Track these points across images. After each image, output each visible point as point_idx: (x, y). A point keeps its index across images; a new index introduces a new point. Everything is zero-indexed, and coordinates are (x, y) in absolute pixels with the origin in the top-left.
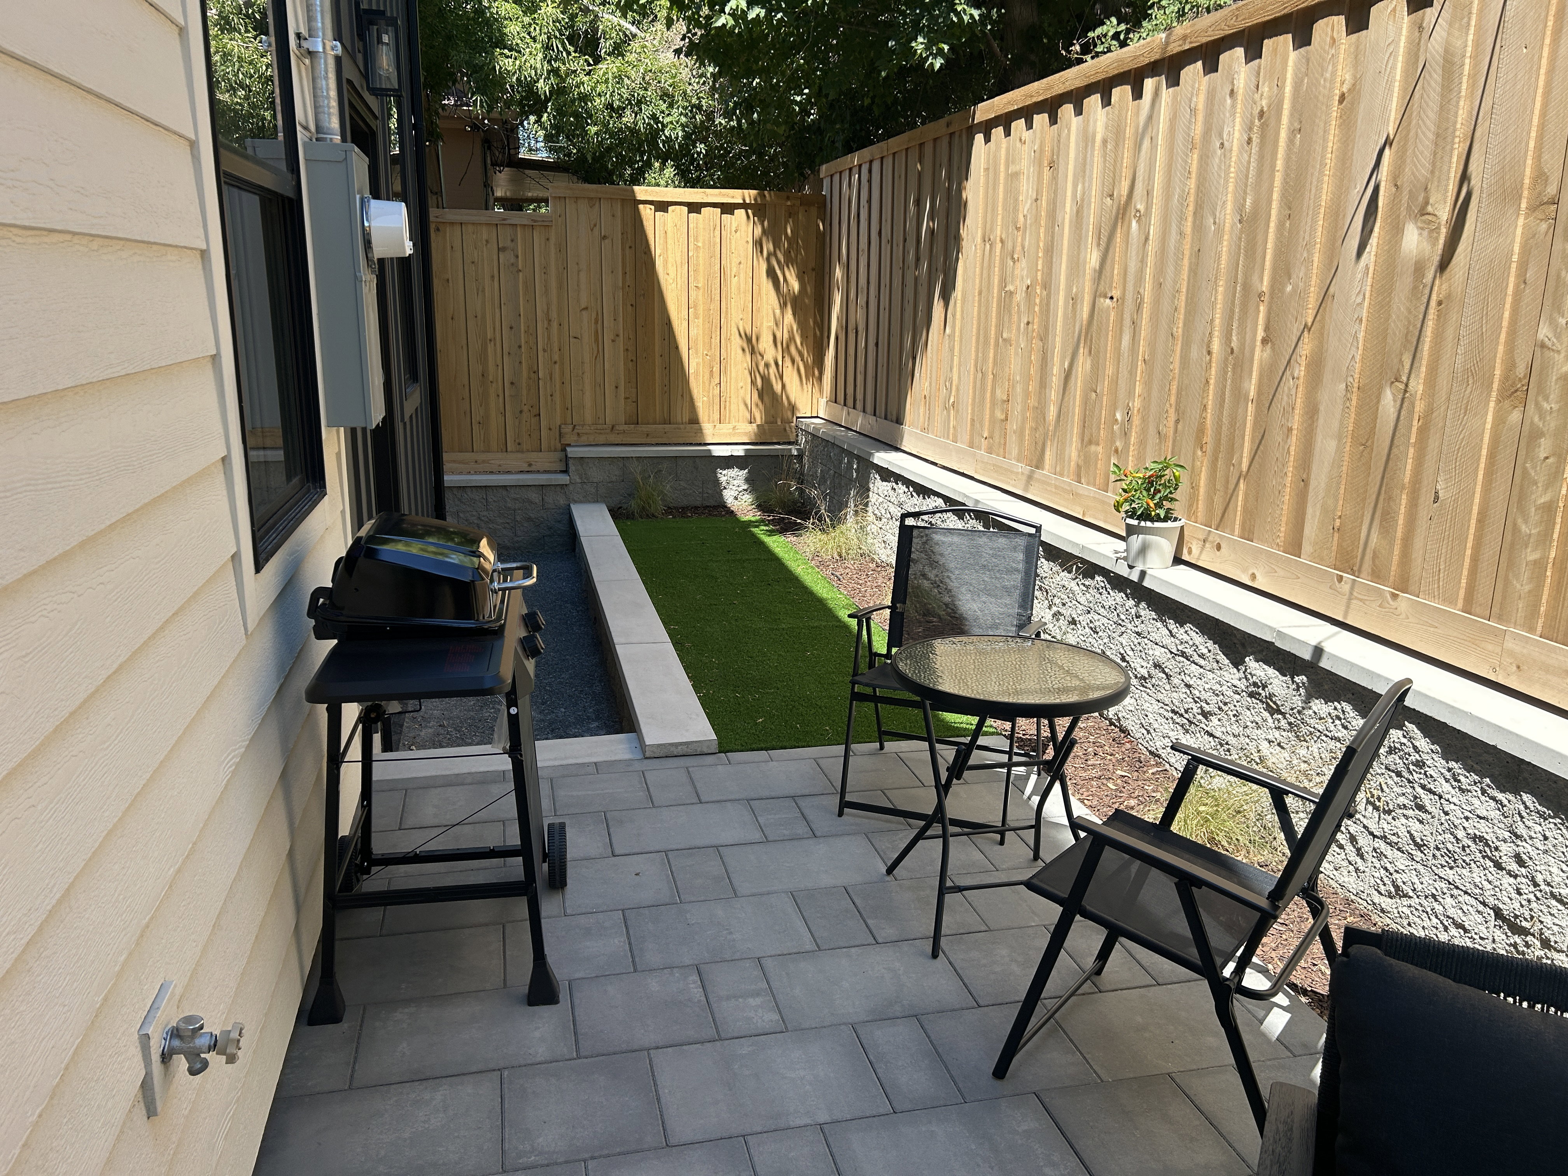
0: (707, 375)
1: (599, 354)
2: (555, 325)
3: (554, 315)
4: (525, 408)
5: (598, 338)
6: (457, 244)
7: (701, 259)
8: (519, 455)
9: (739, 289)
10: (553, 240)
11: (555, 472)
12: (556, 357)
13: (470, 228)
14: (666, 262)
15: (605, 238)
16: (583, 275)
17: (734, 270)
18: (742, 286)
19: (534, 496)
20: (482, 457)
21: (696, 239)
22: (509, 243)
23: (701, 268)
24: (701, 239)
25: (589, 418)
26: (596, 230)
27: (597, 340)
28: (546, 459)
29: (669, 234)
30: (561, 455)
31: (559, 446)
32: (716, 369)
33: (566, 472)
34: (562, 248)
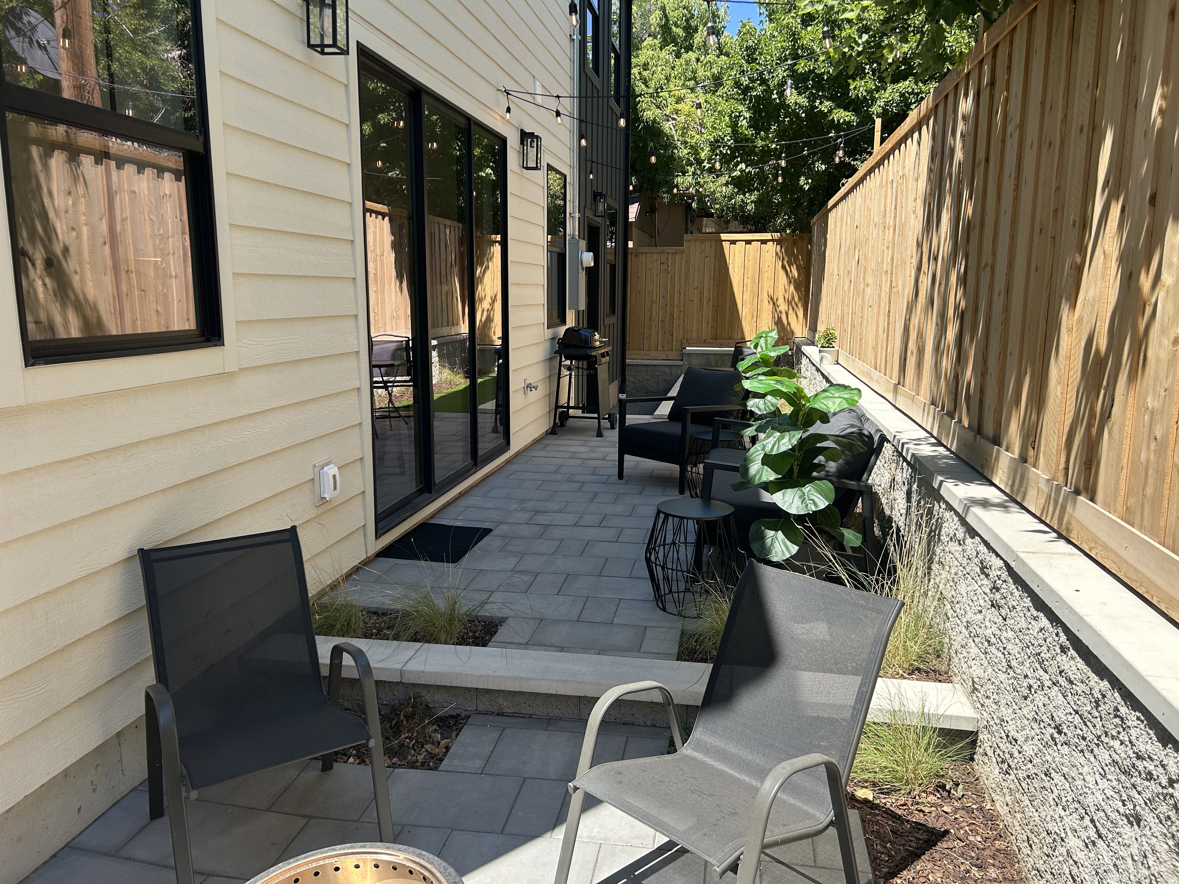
0: (750, 317)
1: (701, 308)
2: (682, 295)
3: (682, 291)
4: (667, 332)
5: (701, 300)
6: (644, 262)
7: (750, 265)
8: (663, 352)
9: (768, 278)
10: (684, 258)
11: (677, 360)
12: (682, 309)
13: (650, 255)
14: (734, 267)
15: (707, 257)
16: (696, 273)
17: (766, 270)
18: (769, 276)
19: (667, 370)
20: (647, 353)
21: (749, 256)
22: (665, 261)
23: (750, 269)
24: (751, 255)
25: (694, 336)
26: (703, 254)
27: (700, 301)
28: (673, 355)
29: (736, 254)
30: (679, 353)
31: (680, 349)
32: (755, 315)
33: (682, 360)
34: (688, 262)
